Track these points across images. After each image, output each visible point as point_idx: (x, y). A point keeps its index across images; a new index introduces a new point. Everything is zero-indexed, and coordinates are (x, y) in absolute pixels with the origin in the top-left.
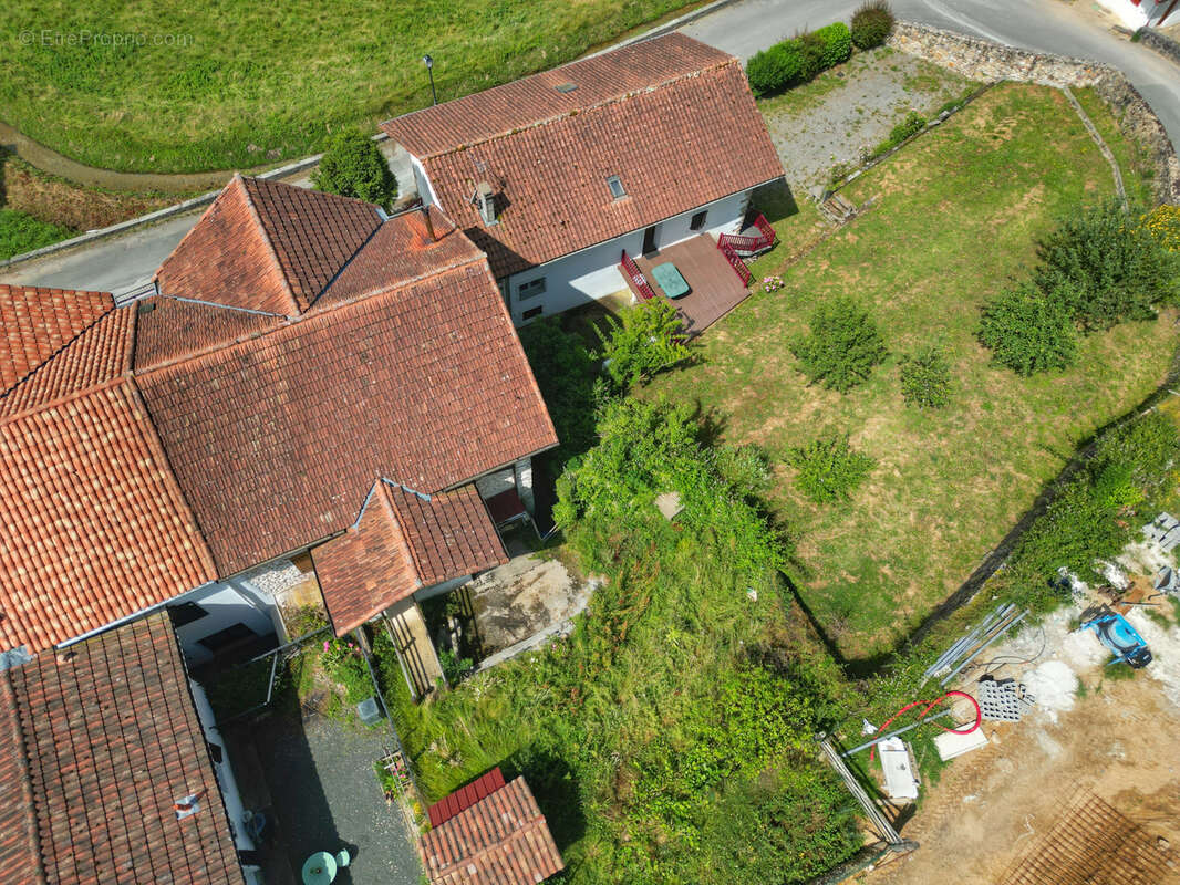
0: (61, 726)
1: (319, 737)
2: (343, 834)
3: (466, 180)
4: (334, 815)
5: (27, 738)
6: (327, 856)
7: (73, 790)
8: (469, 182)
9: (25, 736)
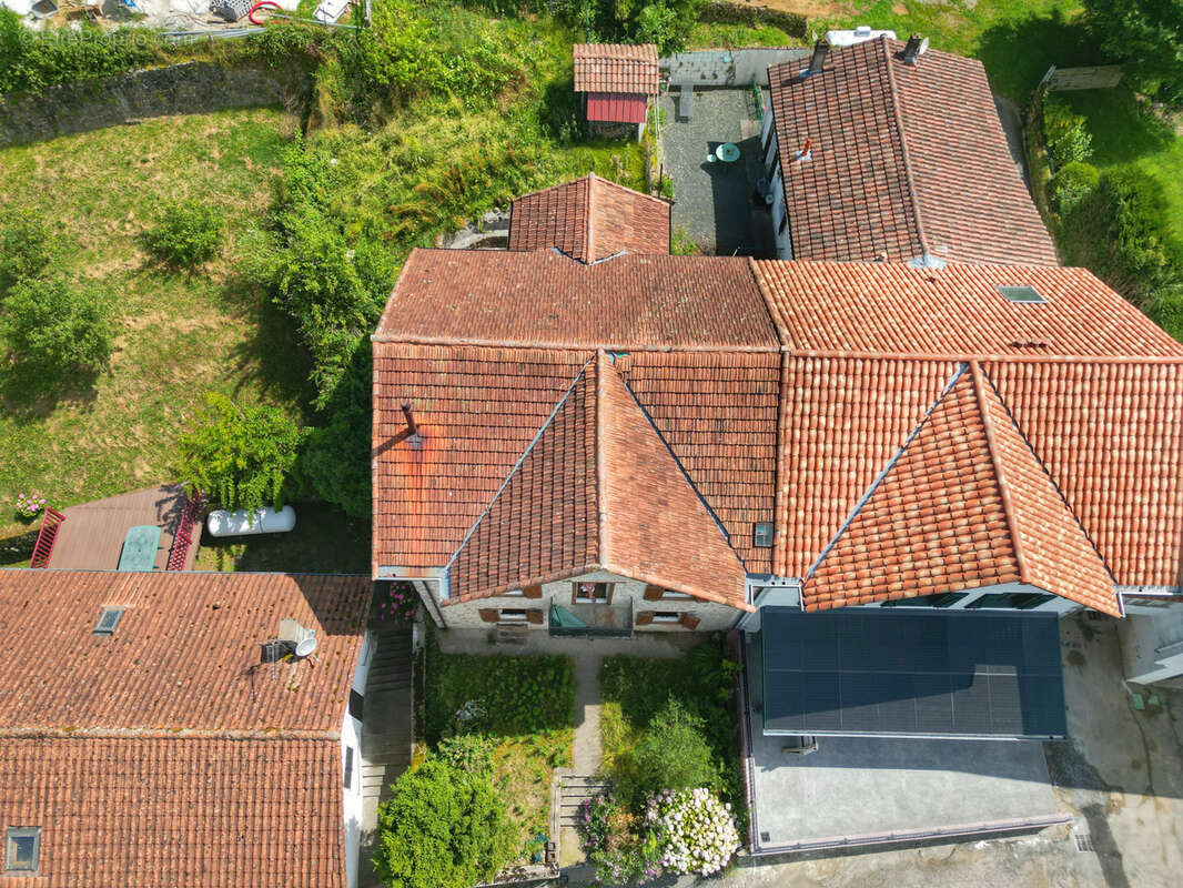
0: (887, 215)
1: (707, 236)
2: (706, 178)
3: (296, 691)
4: (711, 190)
5: (909, 209)
6: (721, 158)
7: (880, 175)
8: (294, 686)
9: (912, 211)
